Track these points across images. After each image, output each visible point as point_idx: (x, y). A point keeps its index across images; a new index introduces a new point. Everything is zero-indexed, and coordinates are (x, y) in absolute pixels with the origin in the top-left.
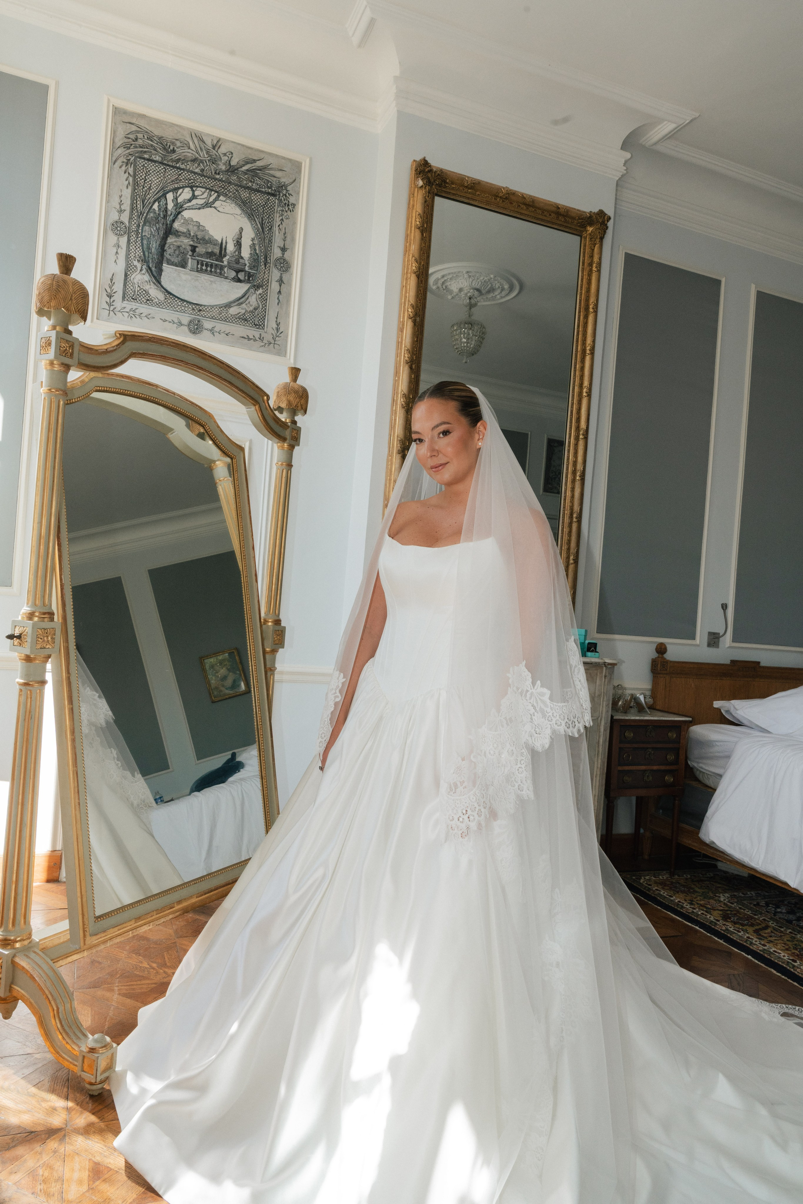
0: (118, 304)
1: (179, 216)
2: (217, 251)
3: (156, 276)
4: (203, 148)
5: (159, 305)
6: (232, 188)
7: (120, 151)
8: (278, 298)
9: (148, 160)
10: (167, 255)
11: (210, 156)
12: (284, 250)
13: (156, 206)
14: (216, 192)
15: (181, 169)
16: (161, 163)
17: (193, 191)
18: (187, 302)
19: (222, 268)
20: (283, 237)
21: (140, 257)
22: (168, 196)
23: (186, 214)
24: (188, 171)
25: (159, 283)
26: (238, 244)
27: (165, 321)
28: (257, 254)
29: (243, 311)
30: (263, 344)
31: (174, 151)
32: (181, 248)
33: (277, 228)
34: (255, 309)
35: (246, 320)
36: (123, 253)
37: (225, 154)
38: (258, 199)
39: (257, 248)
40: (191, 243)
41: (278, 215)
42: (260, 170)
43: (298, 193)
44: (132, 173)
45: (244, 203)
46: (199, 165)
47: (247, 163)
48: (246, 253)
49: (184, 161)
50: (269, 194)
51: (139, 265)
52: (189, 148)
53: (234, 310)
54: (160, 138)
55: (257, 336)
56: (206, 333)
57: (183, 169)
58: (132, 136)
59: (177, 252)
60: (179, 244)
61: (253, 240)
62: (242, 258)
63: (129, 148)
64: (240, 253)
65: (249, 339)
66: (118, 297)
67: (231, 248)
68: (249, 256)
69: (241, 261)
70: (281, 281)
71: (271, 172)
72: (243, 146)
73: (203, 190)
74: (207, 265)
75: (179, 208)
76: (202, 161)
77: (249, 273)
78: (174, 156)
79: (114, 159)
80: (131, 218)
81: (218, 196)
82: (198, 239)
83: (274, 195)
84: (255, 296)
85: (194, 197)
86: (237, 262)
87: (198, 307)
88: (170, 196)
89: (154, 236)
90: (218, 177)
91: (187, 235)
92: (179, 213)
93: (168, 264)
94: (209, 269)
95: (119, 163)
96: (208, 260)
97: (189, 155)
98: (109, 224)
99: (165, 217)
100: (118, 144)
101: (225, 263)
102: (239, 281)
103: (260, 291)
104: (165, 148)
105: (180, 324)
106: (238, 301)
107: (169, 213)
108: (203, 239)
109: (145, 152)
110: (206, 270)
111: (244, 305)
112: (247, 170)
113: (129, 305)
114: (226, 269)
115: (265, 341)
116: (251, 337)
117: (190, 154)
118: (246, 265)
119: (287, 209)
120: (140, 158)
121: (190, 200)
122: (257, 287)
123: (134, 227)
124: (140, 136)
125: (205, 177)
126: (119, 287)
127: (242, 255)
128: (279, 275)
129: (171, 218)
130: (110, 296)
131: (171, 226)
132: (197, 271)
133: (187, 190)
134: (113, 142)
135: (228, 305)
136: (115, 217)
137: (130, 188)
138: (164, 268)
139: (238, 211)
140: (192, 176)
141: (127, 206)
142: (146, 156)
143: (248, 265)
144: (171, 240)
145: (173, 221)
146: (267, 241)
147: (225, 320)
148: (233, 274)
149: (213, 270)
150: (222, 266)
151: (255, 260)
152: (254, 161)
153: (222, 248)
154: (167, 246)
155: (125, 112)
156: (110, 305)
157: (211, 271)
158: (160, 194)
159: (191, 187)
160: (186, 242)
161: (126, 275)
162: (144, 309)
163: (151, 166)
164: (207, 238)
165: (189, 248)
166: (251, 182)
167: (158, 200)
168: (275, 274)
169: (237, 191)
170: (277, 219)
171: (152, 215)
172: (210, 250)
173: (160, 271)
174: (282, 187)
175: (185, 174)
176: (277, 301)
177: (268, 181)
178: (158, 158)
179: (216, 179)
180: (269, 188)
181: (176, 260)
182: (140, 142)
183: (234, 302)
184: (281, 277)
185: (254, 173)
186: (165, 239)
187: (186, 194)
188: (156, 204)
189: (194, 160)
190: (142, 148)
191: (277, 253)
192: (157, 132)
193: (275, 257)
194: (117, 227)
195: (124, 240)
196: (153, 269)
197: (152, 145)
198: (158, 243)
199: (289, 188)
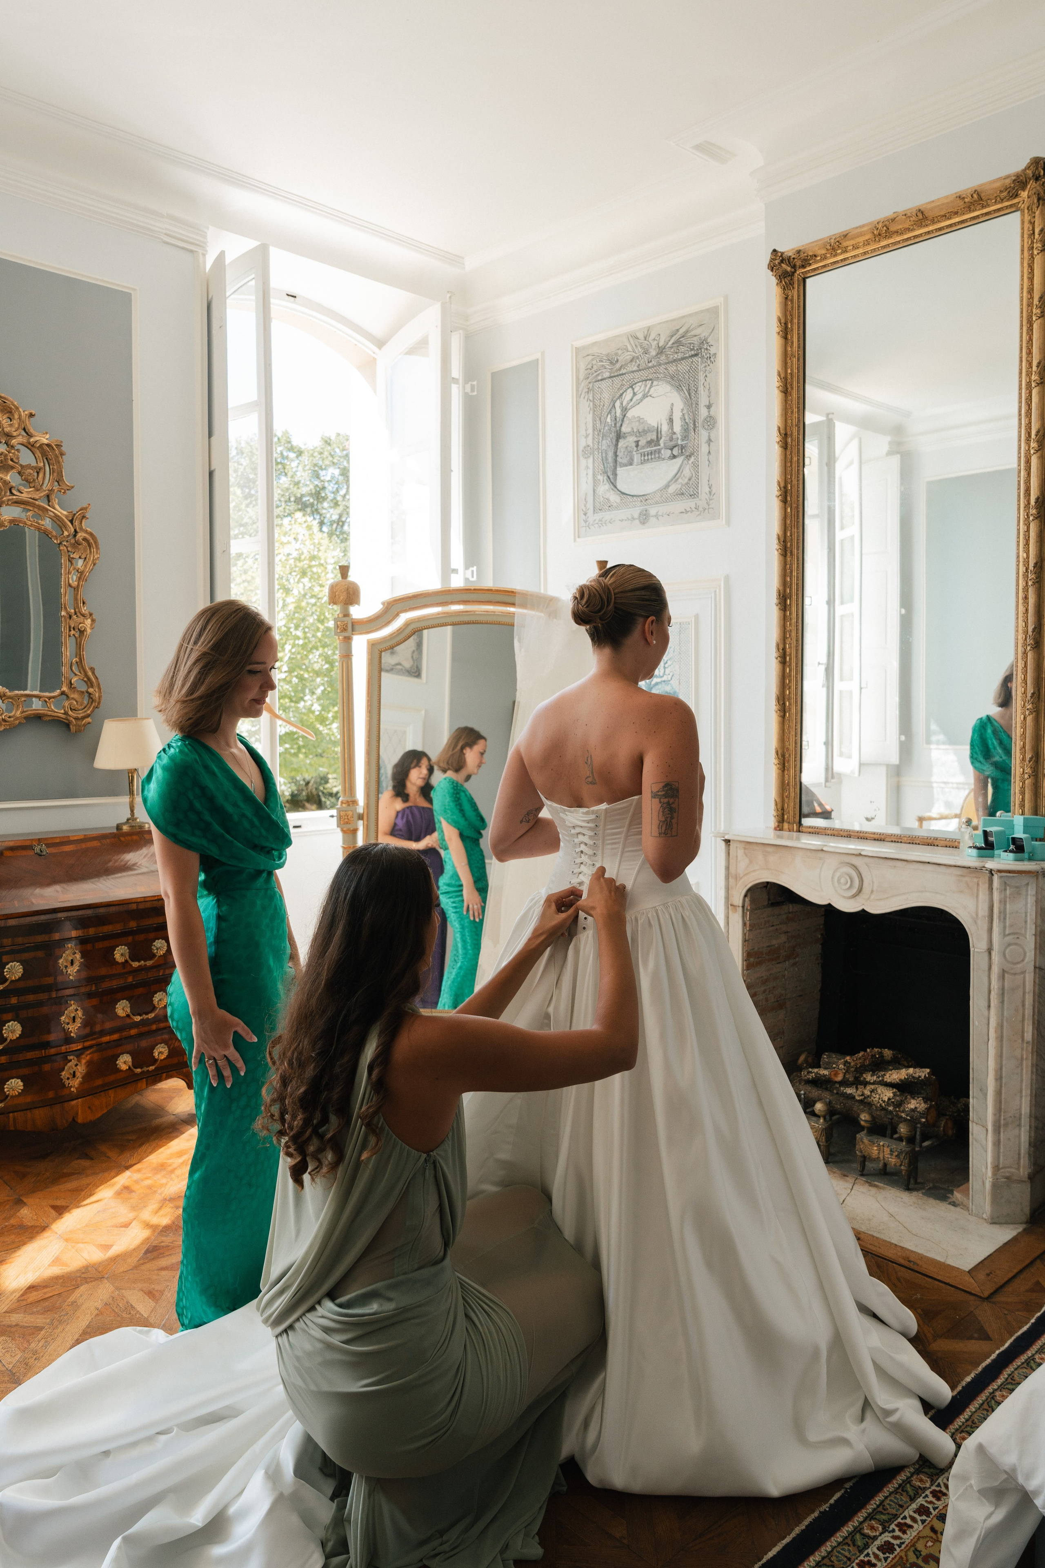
0: (592, 518)
1: (625, 419)
2: (654, 437)
3: (613, 482)
4: (637, 344)
5: (617, 508)
6: (662, 369)
7: (583, 384)
8: (708, 460)
9: (601, 380)
10: (619, 459)
11: (643, 348)
12: (709, 407)
13: (609, 420)
14: (650, 380)
15: (623, 374)
16: (610, 377)
17: (633, 389)
18: (636, 496)
19: (659, 451)
20: (708, 393)
21: (602, 470)
22: (616, 405)
23: (629, 414)
24: (628, 373)
25: (616, 487)
26: (671, 421)
27: (622, 520)
28: (687, 423)
29: (680, 486)
30: (699, 513)
31: (617, 361)
32: (628, 448)
33: (702, 387)
34: (690, 480)
35: (683, 494)
36: (590, 472)
37: (654, 339)
38: (683, 366)
39: (686, 417)
40: (636, 439)
41: (702, 372)
42: (683, 337)
43: (718, 340)
44: (591, 398)
45: (672, 377)
46: (636, 362)
47: (672, 336)
48: (677, 428)
49: (626, 364)
50: (693, 356)
51: (600, 477)
52: (628, 351)
53: (671, 489)
54: (607, 355)
55: (693, 506)
56: (653, 520)
57: (625, 374)
58: (589, 367)
59: (626, 454)
60: (627, 444)
61: (682, 410)
62: (675, 433)
63: (588, 378)
64: (672, 429)
65: (687, 512)
66: (590, 512)
67: (665, 428)
68: (680, 428)
69: (674, 437)
70: (710, 441)
71: (693, 333)
72: (667, 322)
73: (640, 384)
74: (648, 455)
75: (625, 410)
76: (638, 358)
77: (682, 445)
78: (618, 366)
79: (580, 393)
80: (593, 439)
81: (652, 383)
82: (639, 432)
83: (696, 355)
84: (688, 466)
85: (635, 394)
86: (671, 439)
87: (644, 498)
88: (618, 404)
89: (609, 446)
90: (650, 365)
91: (632, 433)
92: (625, 416)
93: (621, 467)
94: (650, 457)
95: (582, 396)
96: (649, 449)
97: (629, 357)
98: (580, 451)
99: (615, 424)
100: (581, 377)
101: (662, 445)
102: (674, 457)
103: (692, 459)
104: (611, 363)
105: (633, 519)
106: (675, 478)
107: (618, 420)
108: (644, 431)
109: (599, 374)
110: (648, 460)
111: (680, 480)
112: (673, 344)
113: (598, 516)
114: (662, 452)
115: (701, 509)
116: (688, 509)
117: (627, 356)
118: (678, 439)
119: (709, 362)
120: (596, 381)
121: (631, 400)
122: (689, 457)
123: (596, 446)
124: (594, 362)
125: (640, 370)
126: (590, 505)
127: (675, 430)
128: (707, 434)
129: (620, 423)
130: (585, 514)
131: (620, 430)
132: (642, 463)
133: (630, 390)
134: (578, 378)
135: (667, 486)
136: (583, 443)
137: (591, 412)
138: (618, 472)
139: (668, 388)
140: (631, 376)
141: (590, 431)
142: (600, 378)
143: (680, 437)
144: (622, 443)
145: (621, 425)
146: (694, 406)
147: (666, 501)
148: (669, 451)
149: (653, 457)
150: (659, 449)
151: (686, 430)
152: (678, 330)
153: (658, 432)
154: (618, 451)
155: (584, 348)
156: (586, 521)
157: (652, 459)
158: (612, 404)
159: (632, 387)
160: (632, 439)
161: (594, 491)
162: (607, 515)
163: (603, 384)
164: (646, 428)
165: (634, 445)
166: (677, 353)
167: (610, 412)
168: (704, 434)
169: (666, 369)
170: (701, 377)
171: (606, 428)
172: (649, 439)
173: (615, 475)
174: (704, 341)
175: (626, 377)
176: (707, 462)
177: (690, 344)
178: (607, 375)
179: (650, 368)
180: (692, 350)
181: (625, 461)
182: (595, 368)
183: (672, 480)
184: (709, 436)
185: (678, 343)
186: (617, 445)
187: (629, 394)
188: (609, 416)
189: (631, 361)
190: (596, 372)
191: (703, 412)
192: (604, 353)
193: (702, 418)
194: (586, 452)
195: (591, 459)
196: (611, 477)
197: (603, 366)
198: (613, 451)
199: (709, 340)
